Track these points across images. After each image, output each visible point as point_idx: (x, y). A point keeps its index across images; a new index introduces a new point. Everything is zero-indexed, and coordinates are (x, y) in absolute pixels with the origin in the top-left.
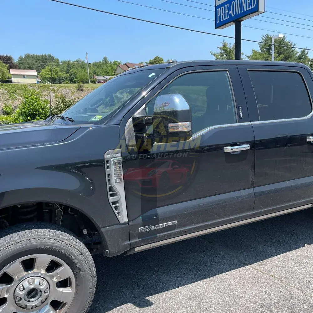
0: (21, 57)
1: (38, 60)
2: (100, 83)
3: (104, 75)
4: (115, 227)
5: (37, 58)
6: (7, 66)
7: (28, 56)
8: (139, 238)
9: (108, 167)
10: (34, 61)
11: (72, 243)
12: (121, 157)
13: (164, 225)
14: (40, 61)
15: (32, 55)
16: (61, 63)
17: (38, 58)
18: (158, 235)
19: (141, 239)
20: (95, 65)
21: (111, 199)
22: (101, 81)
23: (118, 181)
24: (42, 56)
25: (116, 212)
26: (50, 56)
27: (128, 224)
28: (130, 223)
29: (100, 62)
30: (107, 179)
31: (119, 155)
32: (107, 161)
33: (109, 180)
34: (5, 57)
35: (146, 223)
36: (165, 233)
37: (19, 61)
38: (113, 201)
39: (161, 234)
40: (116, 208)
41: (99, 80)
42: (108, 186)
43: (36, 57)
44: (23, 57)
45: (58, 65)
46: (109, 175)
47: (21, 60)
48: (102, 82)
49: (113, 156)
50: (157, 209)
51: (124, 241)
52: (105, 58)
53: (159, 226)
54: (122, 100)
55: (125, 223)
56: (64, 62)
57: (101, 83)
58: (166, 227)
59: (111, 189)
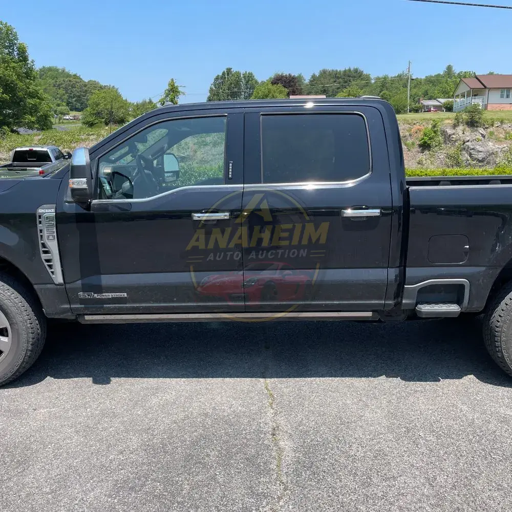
0: (314, 75)
1: (338, 78)
2: (427, 111)
3: (439, 98)
4: (49, 286)
5: (335, 76)
6: (287, 90)
7: (324, 73)
8: (81, 305)
9: (40, 222)
10: (332, 80)
11: (6, 293)
12: (54, 214)
13: (110, 295)
14: (340, 80)
15: (329, 72)
16: (373, 81)
17: (337, 75)
18: (105, 306)
19: (83, 306)
20: (428, 81)
21: (44, 257)
22: (430, 108)
23: (51, 238)
24: (345, 71)
25: (50, 271)
26: (356, 71)
27: (64, 286)
28: (68, 286)
29: (439, 75)
30: (39, 234)
31: (53, 210)
32: (40, 217)
33: (41, 236)
34: (287, 78)
35: (86, 288)
36: (114, 305)
37: (311, 81)
38: (47, 258)
39: (108, 306)
40: (50, 266)
41: (428, 106)
42: (40, 242)
43: (336, 74)
44: (317, 74)
45: (368, 84)
46: (41, 231)
47: (314, 79)
48: (432, 109)
49: (46, 211)
50: (102, 276)
51: (62, 304)
52: (449, 68)
53: (103, 295)
54: (453, 138)
55: (60, 285)
56: (378, 79)
57: (430, 111)
58: (113, 298)
59: (44, 245)
